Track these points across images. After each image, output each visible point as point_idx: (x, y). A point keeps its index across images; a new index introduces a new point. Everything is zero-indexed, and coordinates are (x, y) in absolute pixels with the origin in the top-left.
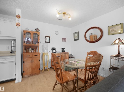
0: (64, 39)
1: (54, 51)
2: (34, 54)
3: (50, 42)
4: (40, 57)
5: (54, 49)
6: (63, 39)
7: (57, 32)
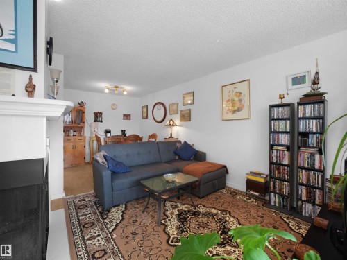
0: (127, 117)
1: (109, 135)
2: (77, 138)
3: (101, 122)
4: (85, 141)
5: (108, 131)
6: (124, 116)
7: (114, 105)
